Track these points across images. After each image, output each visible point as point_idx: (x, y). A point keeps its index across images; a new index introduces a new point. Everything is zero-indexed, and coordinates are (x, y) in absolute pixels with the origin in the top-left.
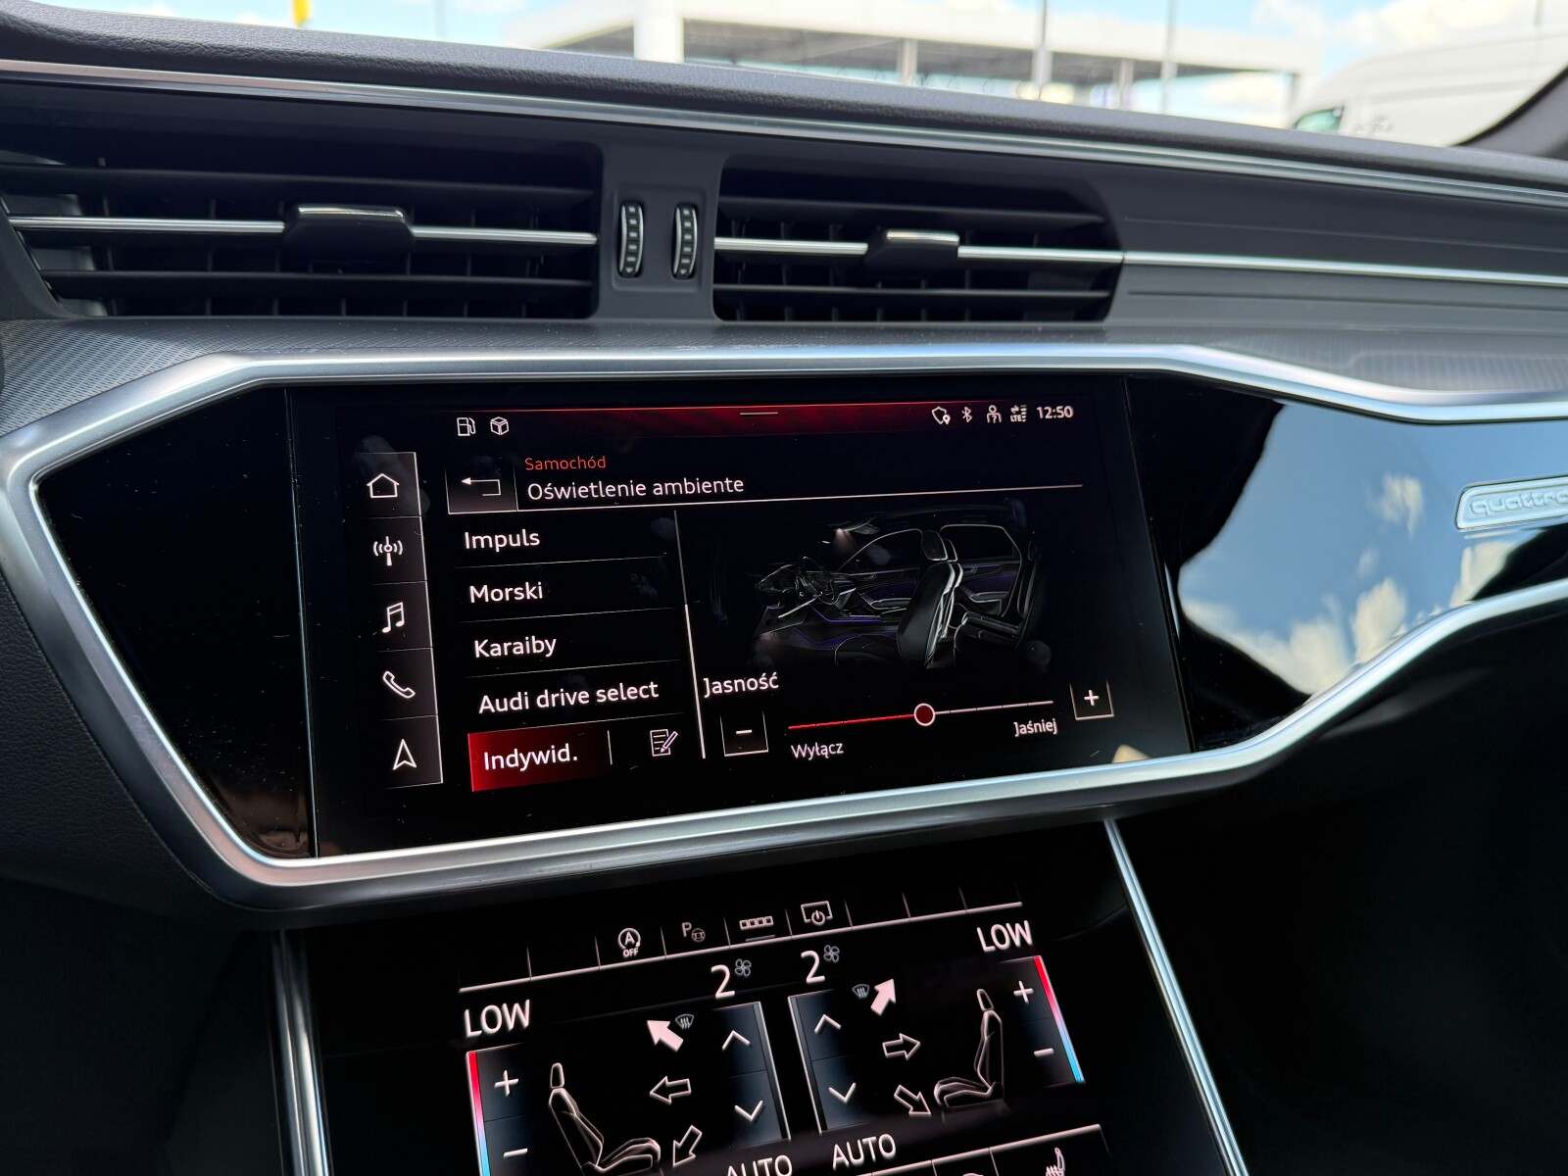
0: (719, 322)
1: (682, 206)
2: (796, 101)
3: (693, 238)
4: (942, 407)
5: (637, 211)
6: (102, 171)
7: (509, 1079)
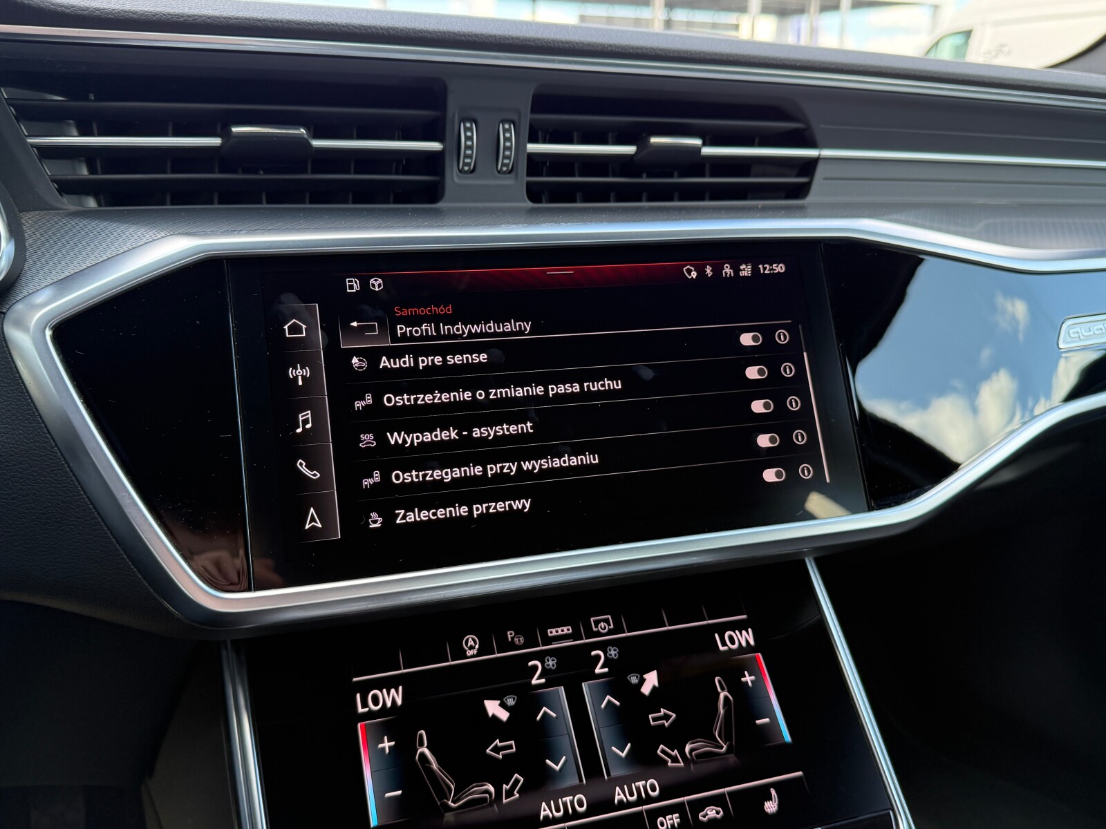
0: (530, 204)
1: (503, 121)
2: (585, 45)
3: (512, 144)
4: (691, 265)
5: (472, 126)
6: (92, 104)
7: (388, 742)
